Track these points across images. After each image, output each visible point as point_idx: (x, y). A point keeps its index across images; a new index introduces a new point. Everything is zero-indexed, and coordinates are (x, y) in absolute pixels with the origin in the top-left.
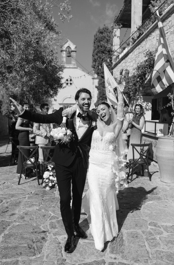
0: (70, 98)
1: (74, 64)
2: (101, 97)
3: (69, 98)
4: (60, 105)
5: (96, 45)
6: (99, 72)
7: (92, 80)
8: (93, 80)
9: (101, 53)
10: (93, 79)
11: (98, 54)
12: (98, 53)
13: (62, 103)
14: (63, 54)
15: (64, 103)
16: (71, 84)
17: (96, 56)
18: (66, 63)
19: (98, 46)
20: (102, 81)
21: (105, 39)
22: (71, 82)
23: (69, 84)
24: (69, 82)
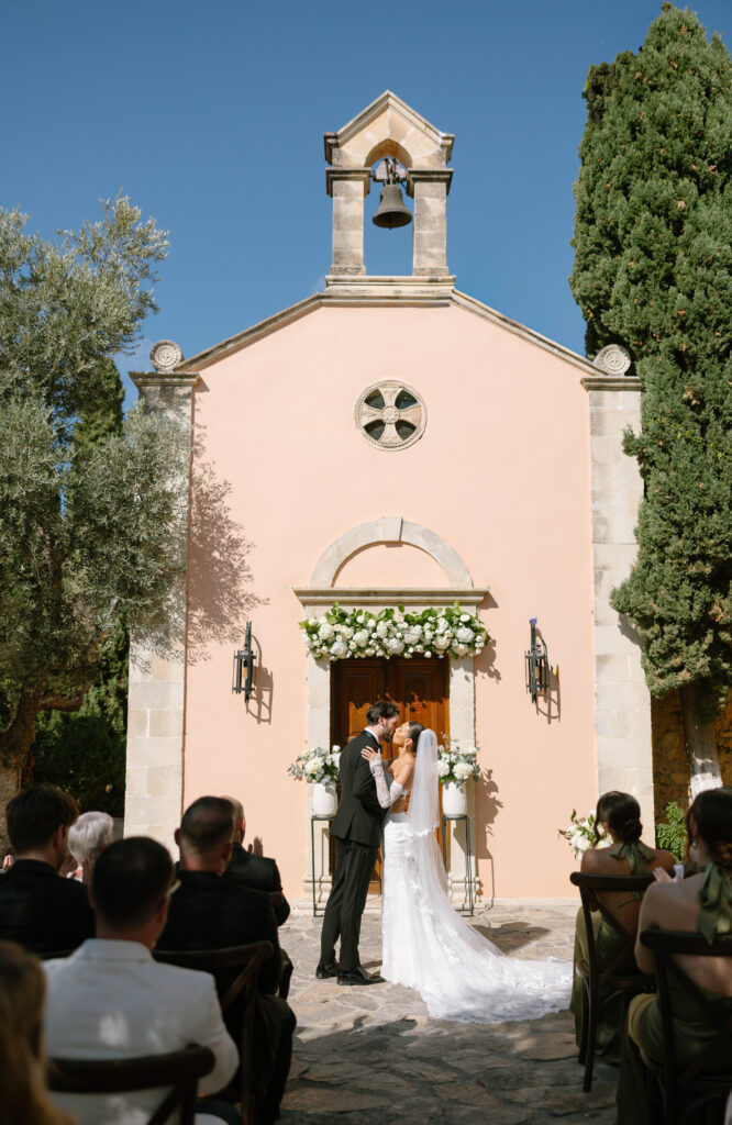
0: (398, 544)
1: (433, 271)
2: (680, 535)
3: (390, 544)
4: (305, 604)
5: (613, 123)
6: (654, 321)
7: (586, 396)
8: (595, 393)
9: (663, 176)
10: (597, 385)
11: (637, 185)
12: (634, 177)
13: (325, 585)
14: (342, 199)
15: (341, 585)
16: (405, 428)
17: (621, 200)
18: (364, 268)
19: (634, 127)
20: (687, 395)
21: (687, 75)
22: (408, 415)
23: (390, 432)
24: (390, 414)
